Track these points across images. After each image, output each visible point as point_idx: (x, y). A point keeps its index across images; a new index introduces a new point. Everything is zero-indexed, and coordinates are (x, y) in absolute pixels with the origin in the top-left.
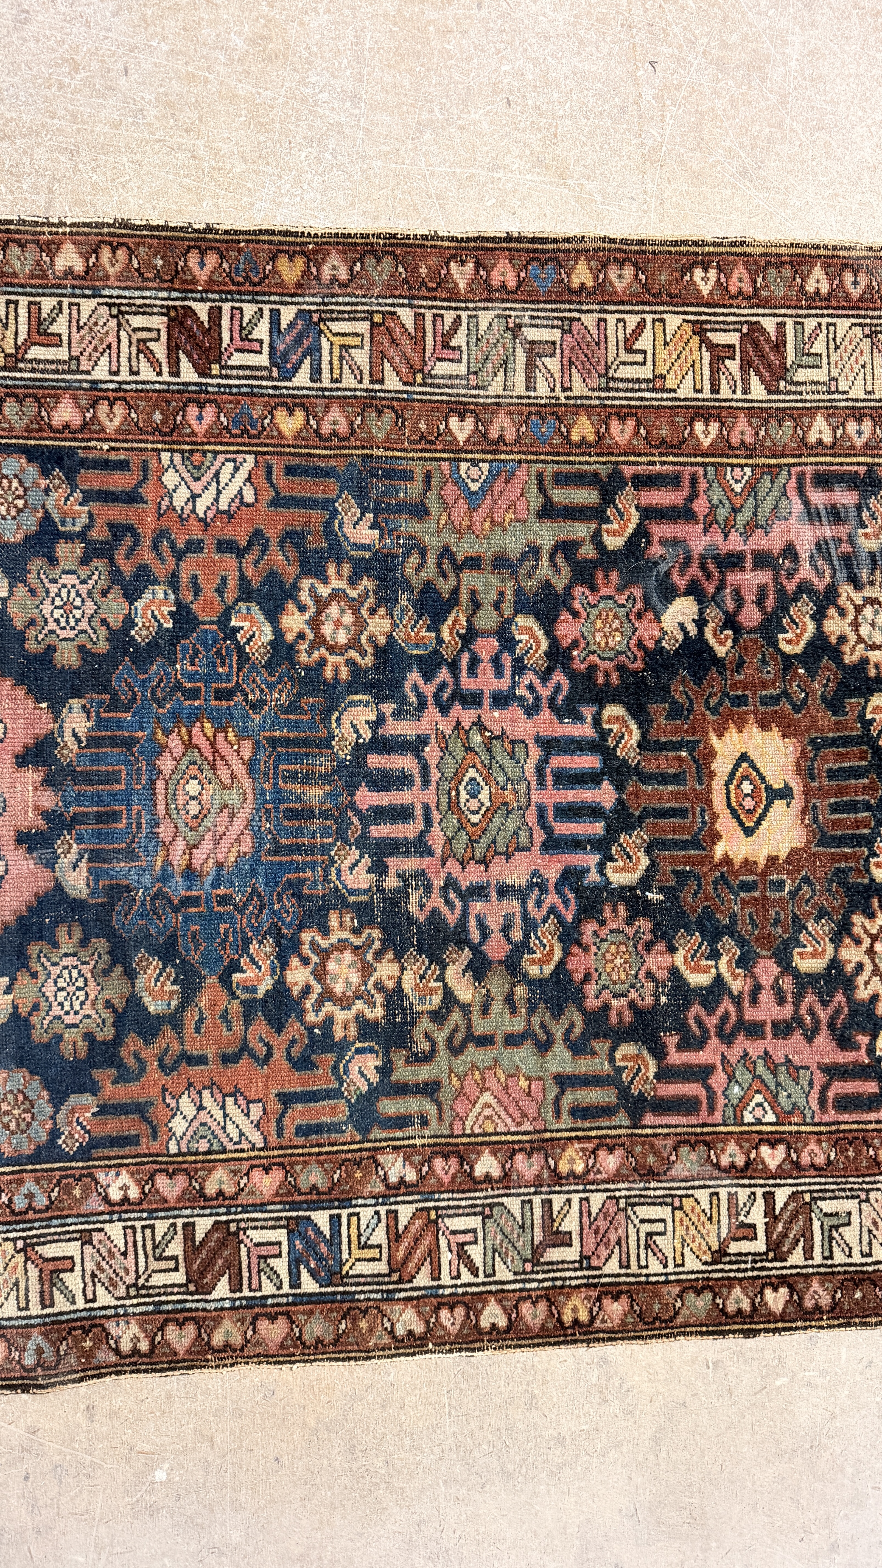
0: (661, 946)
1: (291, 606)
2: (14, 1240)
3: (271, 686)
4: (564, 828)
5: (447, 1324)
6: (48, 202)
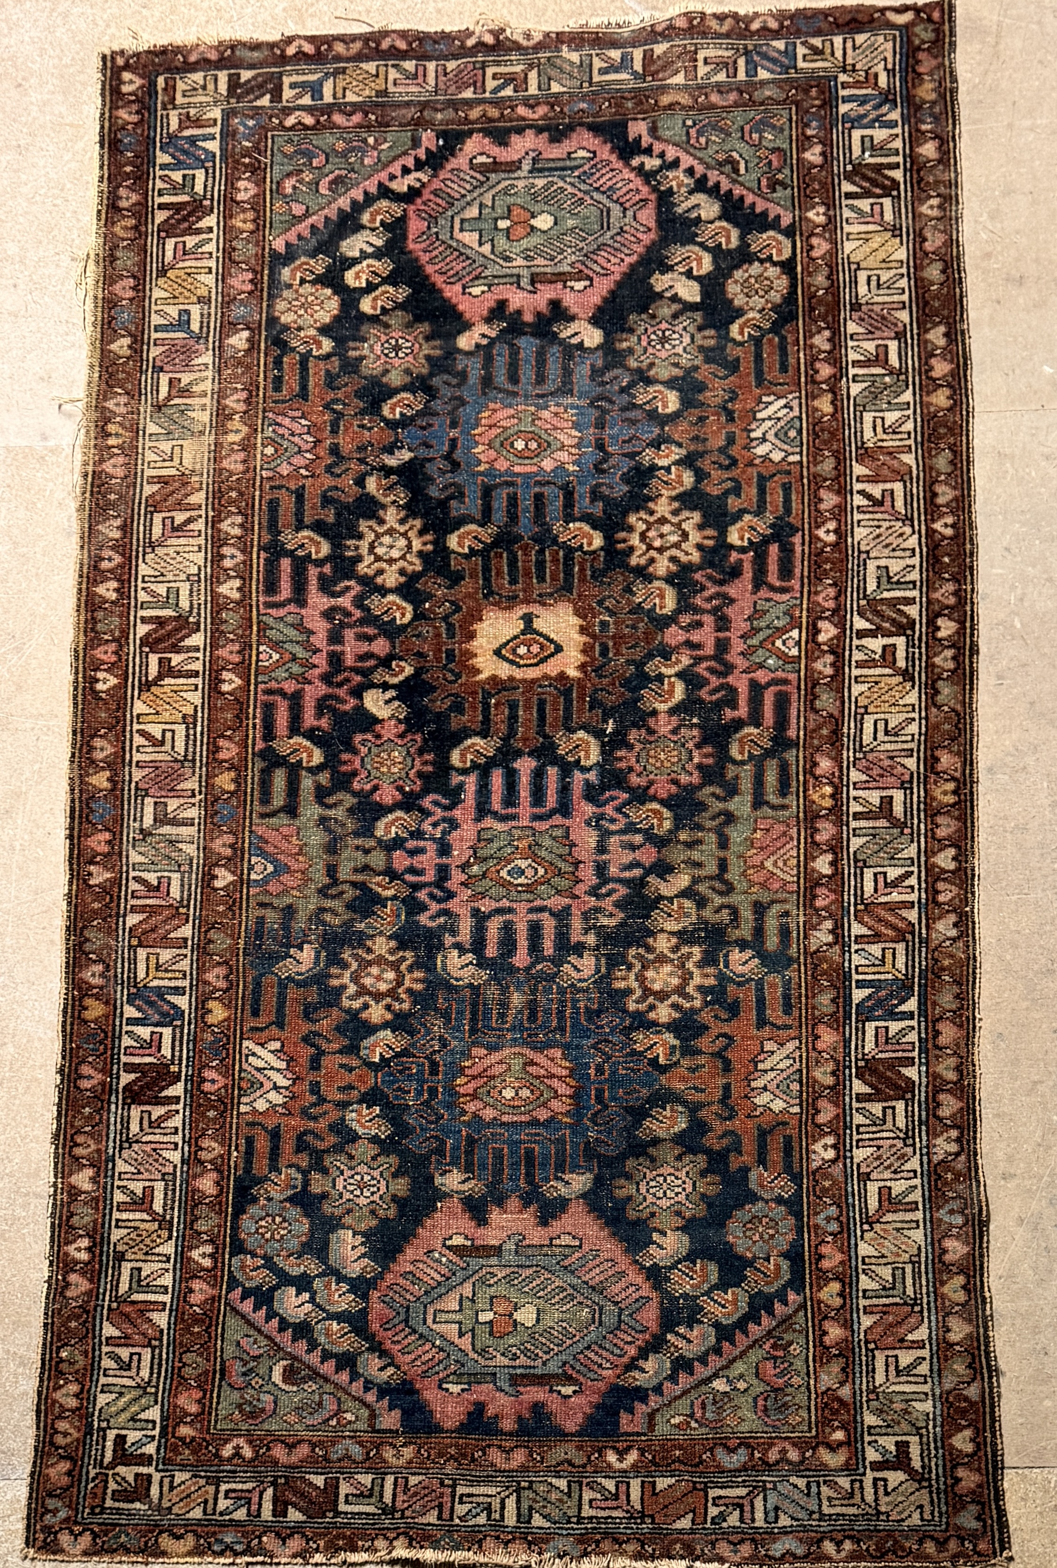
0: (651, 722)
1: (364, 1015)
2: (863, 1232)
3: (429, 1032)
4: (552, 800)
5: (950, 896)
6: (37, 1196)
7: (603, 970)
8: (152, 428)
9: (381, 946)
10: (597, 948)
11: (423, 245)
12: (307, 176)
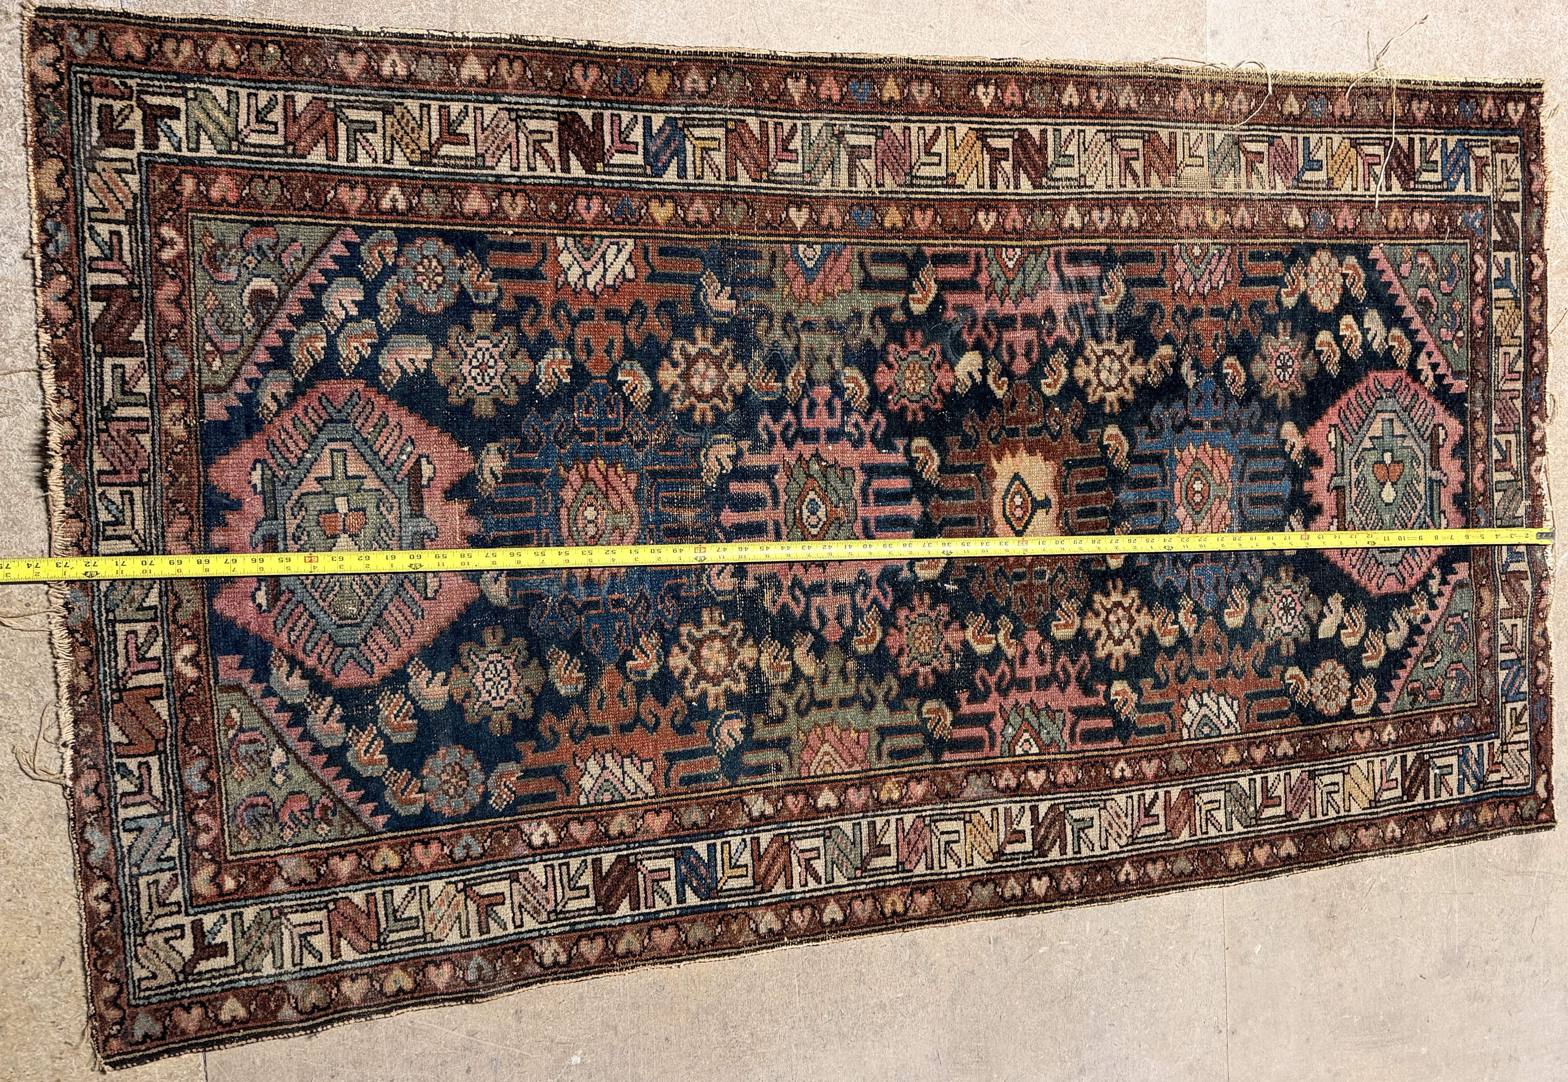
0: (956, 625)
1: (666, 363)
2: (455, 883)
3: (652, 429)
5: (798, 921)
6: (454, 19)
8: (1219, 136)
9: (738, 377)
10: (741, 591)
11: (1372, 386)
12: (1432, 277)
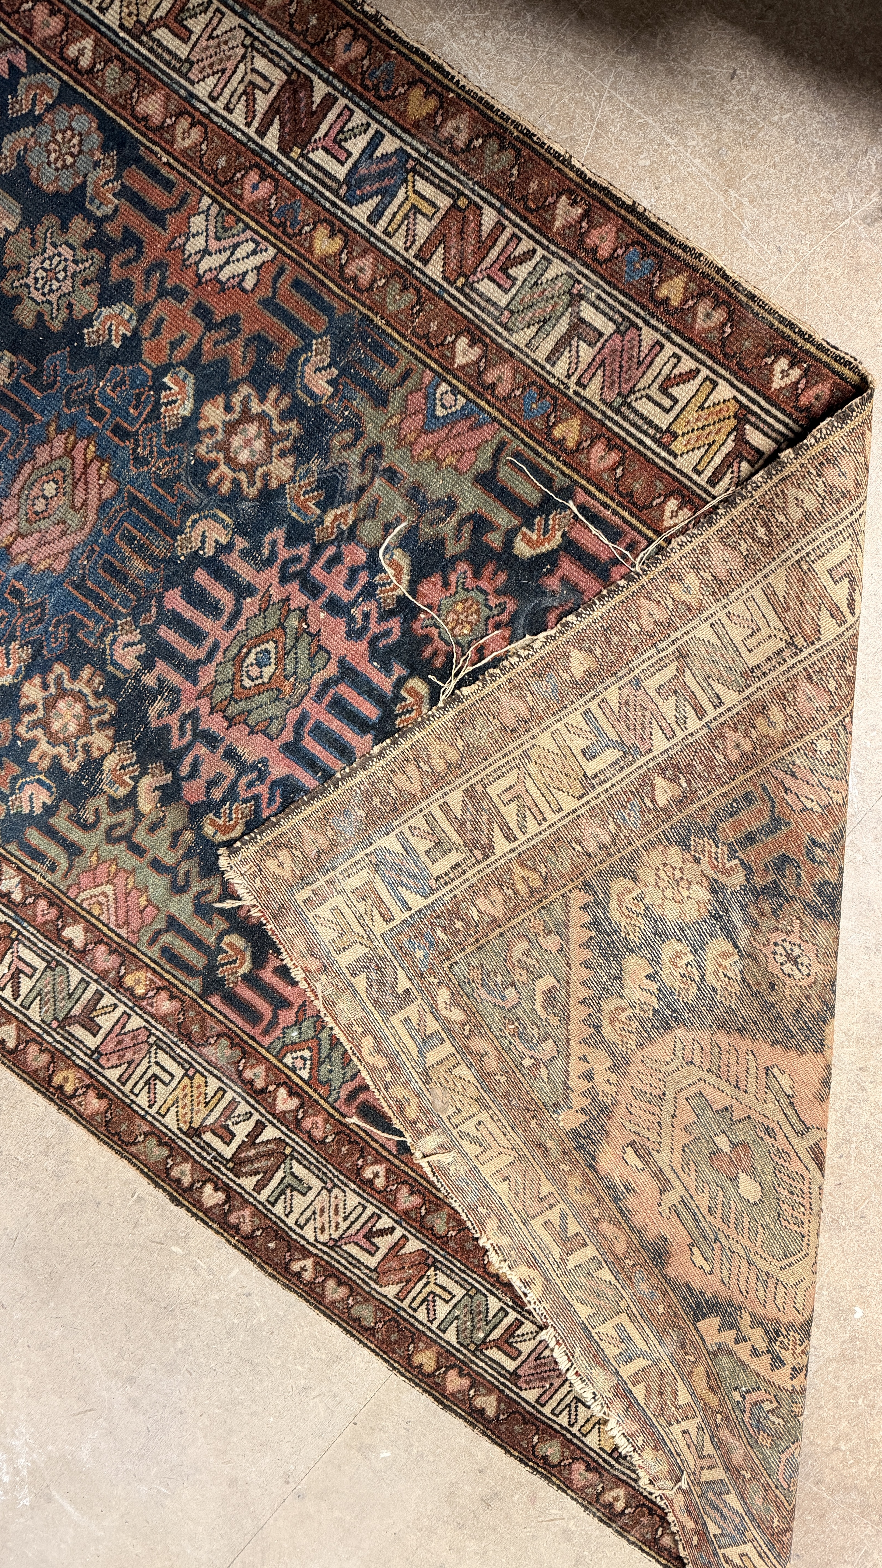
1: (220, 400)
3: (161, 454)
4: (310, 745)
7: (110, 668)
9: (281, 469)
10: (137, 678)
